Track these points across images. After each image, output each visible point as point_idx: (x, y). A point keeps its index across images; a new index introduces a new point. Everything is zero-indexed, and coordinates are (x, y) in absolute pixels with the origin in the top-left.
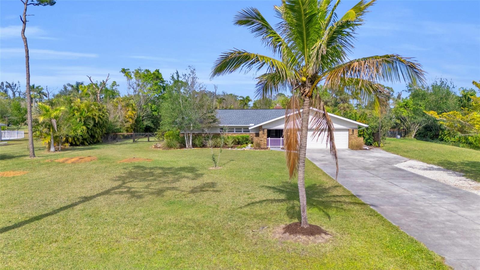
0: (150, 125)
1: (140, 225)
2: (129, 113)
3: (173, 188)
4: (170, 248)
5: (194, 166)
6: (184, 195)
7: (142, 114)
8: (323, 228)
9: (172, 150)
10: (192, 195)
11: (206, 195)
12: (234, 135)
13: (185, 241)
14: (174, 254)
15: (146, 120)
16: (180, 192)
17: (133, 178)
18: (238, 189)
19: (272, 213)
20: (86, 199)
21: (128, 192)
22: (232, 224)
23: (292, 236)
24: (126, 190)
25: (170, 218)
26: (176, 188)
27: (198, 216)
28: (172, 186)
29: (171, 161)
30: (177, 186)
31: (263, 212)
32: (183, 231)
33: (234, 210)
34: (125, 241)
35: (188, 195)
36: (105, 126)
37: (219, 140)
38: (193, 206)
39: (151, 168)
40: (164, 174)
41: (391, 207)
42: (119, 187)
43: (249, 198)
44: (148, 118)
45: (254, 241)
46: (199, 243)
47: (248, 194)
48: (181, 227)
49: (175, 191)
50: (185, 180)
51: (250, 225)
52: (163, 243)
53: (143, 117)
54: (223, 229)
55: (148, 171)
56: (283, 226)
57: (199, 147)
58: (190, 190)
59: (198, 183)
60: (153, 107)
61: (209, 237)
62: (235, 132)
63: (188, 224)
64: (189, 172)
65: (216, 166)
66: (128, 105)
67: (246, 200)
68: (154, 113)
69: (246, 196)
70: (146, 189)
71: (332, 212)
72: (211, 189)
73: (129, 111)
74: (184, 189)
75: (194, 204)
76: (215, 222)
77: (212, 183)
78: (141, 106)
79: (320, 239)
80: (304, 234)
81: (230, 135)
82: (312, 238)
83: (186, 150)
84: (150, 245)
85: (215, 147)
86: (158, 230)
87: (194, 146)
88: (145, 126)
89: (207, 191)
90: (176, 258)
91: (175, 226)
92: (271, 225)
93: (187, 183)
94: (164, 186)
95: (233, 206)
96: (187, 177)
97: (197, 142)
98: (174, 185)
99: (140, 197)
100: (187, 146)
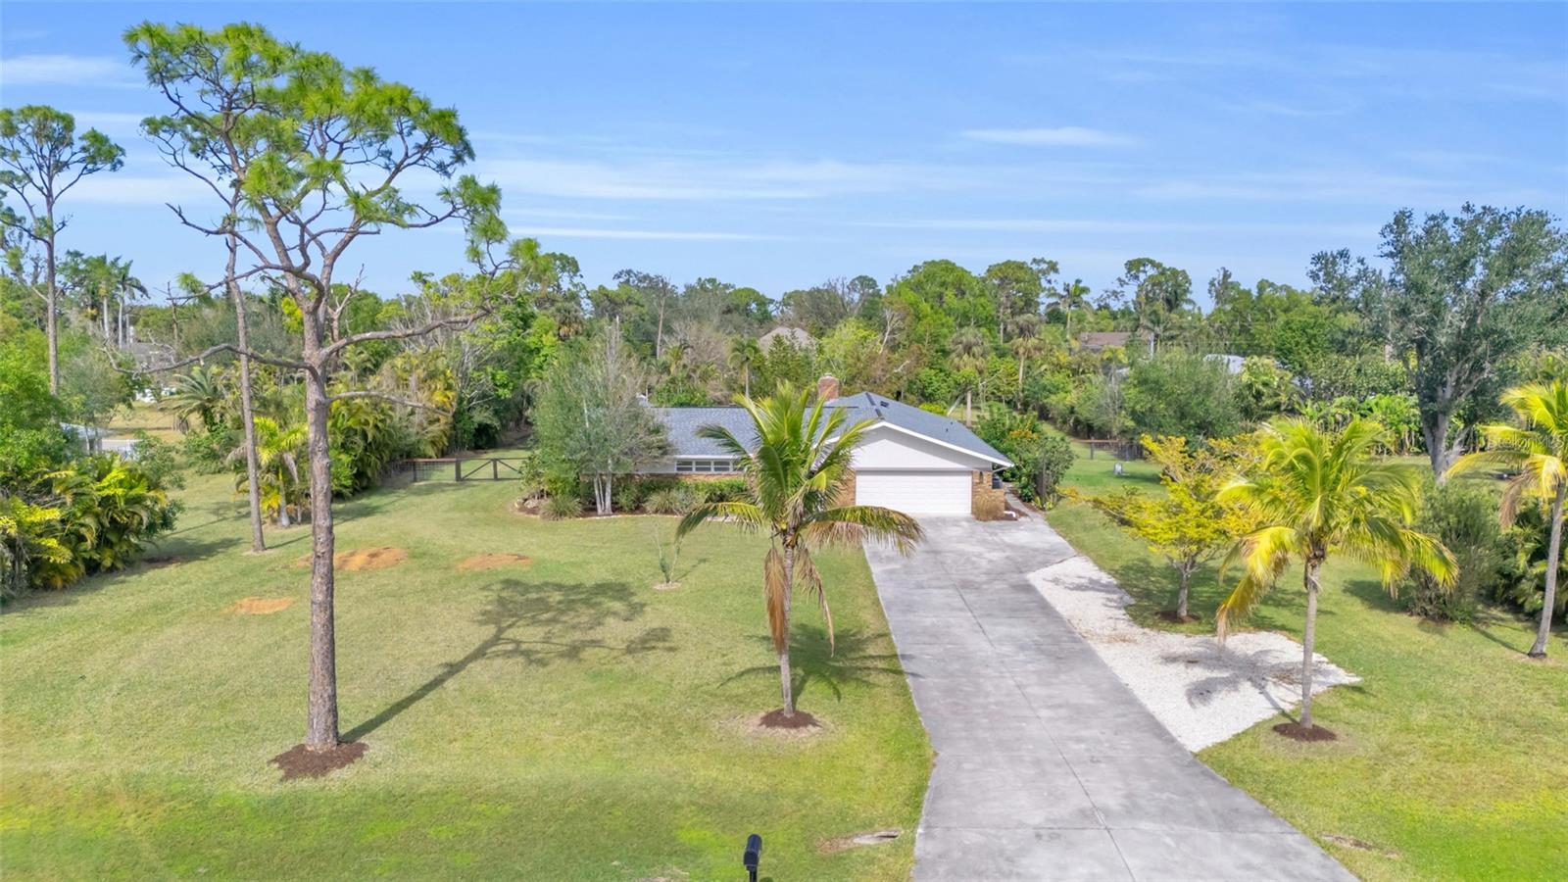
0: (489, 422)
1: (560, 715)
2: (438, 397)
3: (594, 643)
4: (610, 747)
5: (623, 580)
6: (615, 658)
7: (467, 394)
8: (815, 717)
9: (566, 521)
10: (628, 658)
11: (652, 657)
12: (712, 480)
13: (628, 738)
14: (617, 755)
15: (478, 408)
16: (606, 651)
17: (513, 616)
18: (708, 643)
19: (754, 693)
20: (453, 669)
21: (517, 652)
22: (692, 712)
23: (769, 729)
24: (510, 647)
25: (600, 704)
26: (599, 641)
27: (643, 700)
28: (588, 638)
29: (573, 564)
30: (599, 637)
31: (741, 691)
32: (624, 724)
33: (697, 687)
34: (548, 739)
35: (622, 658)
36: (387, 445)
37: (674, 493)
38: (631, 680)
39: (539, 588)
40: (569, 605)
41: (936, 680)
42: (496, 639)
43: (724, 664)
44: (485, 403)
45: (719, 737)
46: (646, 740)
47: (724, 655)
48: (620, 718)
49: (597, 649)
50: (610, 621)
51: (718, 713)
52: (600, 741)
53: (470, 401)
54: (679, 720)
55: (534, 596)
56: (762, 714)
57: (628, 513)
58: (624, 646)
59: (636, 629)
60: (498, 377)
61: (659, 731)
62: (713, 471)
63: (630, 713)
64: (614, 598)
65: (668, 581)
66: (432, 376)
67: (719, 668)
68: (501, 391)
69: (719, 660)
70: (545, 645)
71: (844, 689)
72: (661, 645)
73: (437, 393)
74: (613, 644)
75: (632, 677)
76: (667, 709)
77: (662, 630)
78: (465, 374)
79: (805, 733)
80: (785, 726)
81: (701, 478)
82: (793, 731)
83: (598, 522)
84: (583, 744)
85: (666, 512)
86: (589, 723)
87: (616, 508)
88: (476, 426)
89: (654, 648)
90: (620, 760)
91: (611, 715)
92: (746, 713)
93: (617, 630)
94: (576, 638)
95: (696, 681)
96: (615, 614)
97: (623, 500)
98: (593, 635)
99: (543, 663)
100: (600, 511)
